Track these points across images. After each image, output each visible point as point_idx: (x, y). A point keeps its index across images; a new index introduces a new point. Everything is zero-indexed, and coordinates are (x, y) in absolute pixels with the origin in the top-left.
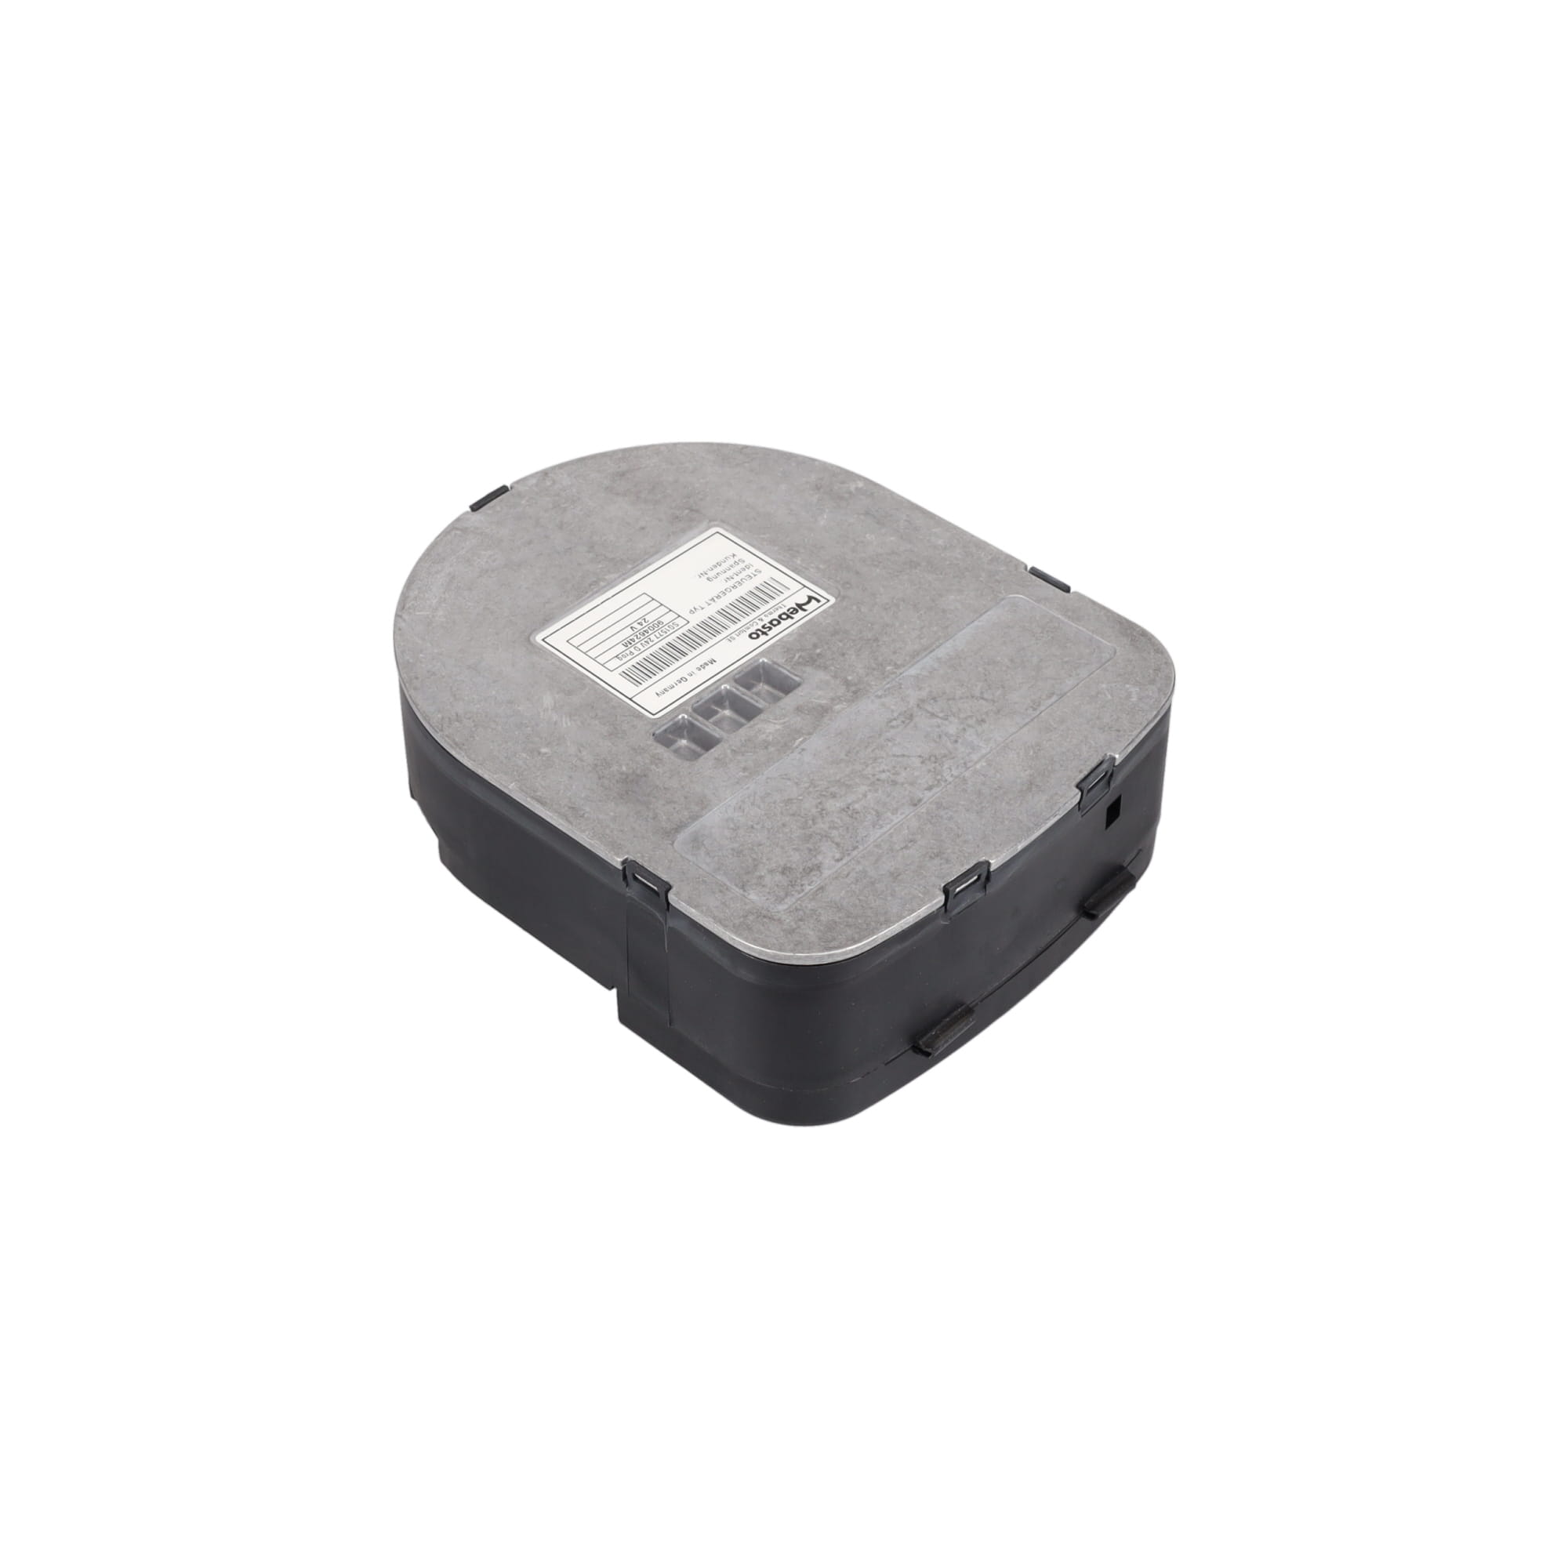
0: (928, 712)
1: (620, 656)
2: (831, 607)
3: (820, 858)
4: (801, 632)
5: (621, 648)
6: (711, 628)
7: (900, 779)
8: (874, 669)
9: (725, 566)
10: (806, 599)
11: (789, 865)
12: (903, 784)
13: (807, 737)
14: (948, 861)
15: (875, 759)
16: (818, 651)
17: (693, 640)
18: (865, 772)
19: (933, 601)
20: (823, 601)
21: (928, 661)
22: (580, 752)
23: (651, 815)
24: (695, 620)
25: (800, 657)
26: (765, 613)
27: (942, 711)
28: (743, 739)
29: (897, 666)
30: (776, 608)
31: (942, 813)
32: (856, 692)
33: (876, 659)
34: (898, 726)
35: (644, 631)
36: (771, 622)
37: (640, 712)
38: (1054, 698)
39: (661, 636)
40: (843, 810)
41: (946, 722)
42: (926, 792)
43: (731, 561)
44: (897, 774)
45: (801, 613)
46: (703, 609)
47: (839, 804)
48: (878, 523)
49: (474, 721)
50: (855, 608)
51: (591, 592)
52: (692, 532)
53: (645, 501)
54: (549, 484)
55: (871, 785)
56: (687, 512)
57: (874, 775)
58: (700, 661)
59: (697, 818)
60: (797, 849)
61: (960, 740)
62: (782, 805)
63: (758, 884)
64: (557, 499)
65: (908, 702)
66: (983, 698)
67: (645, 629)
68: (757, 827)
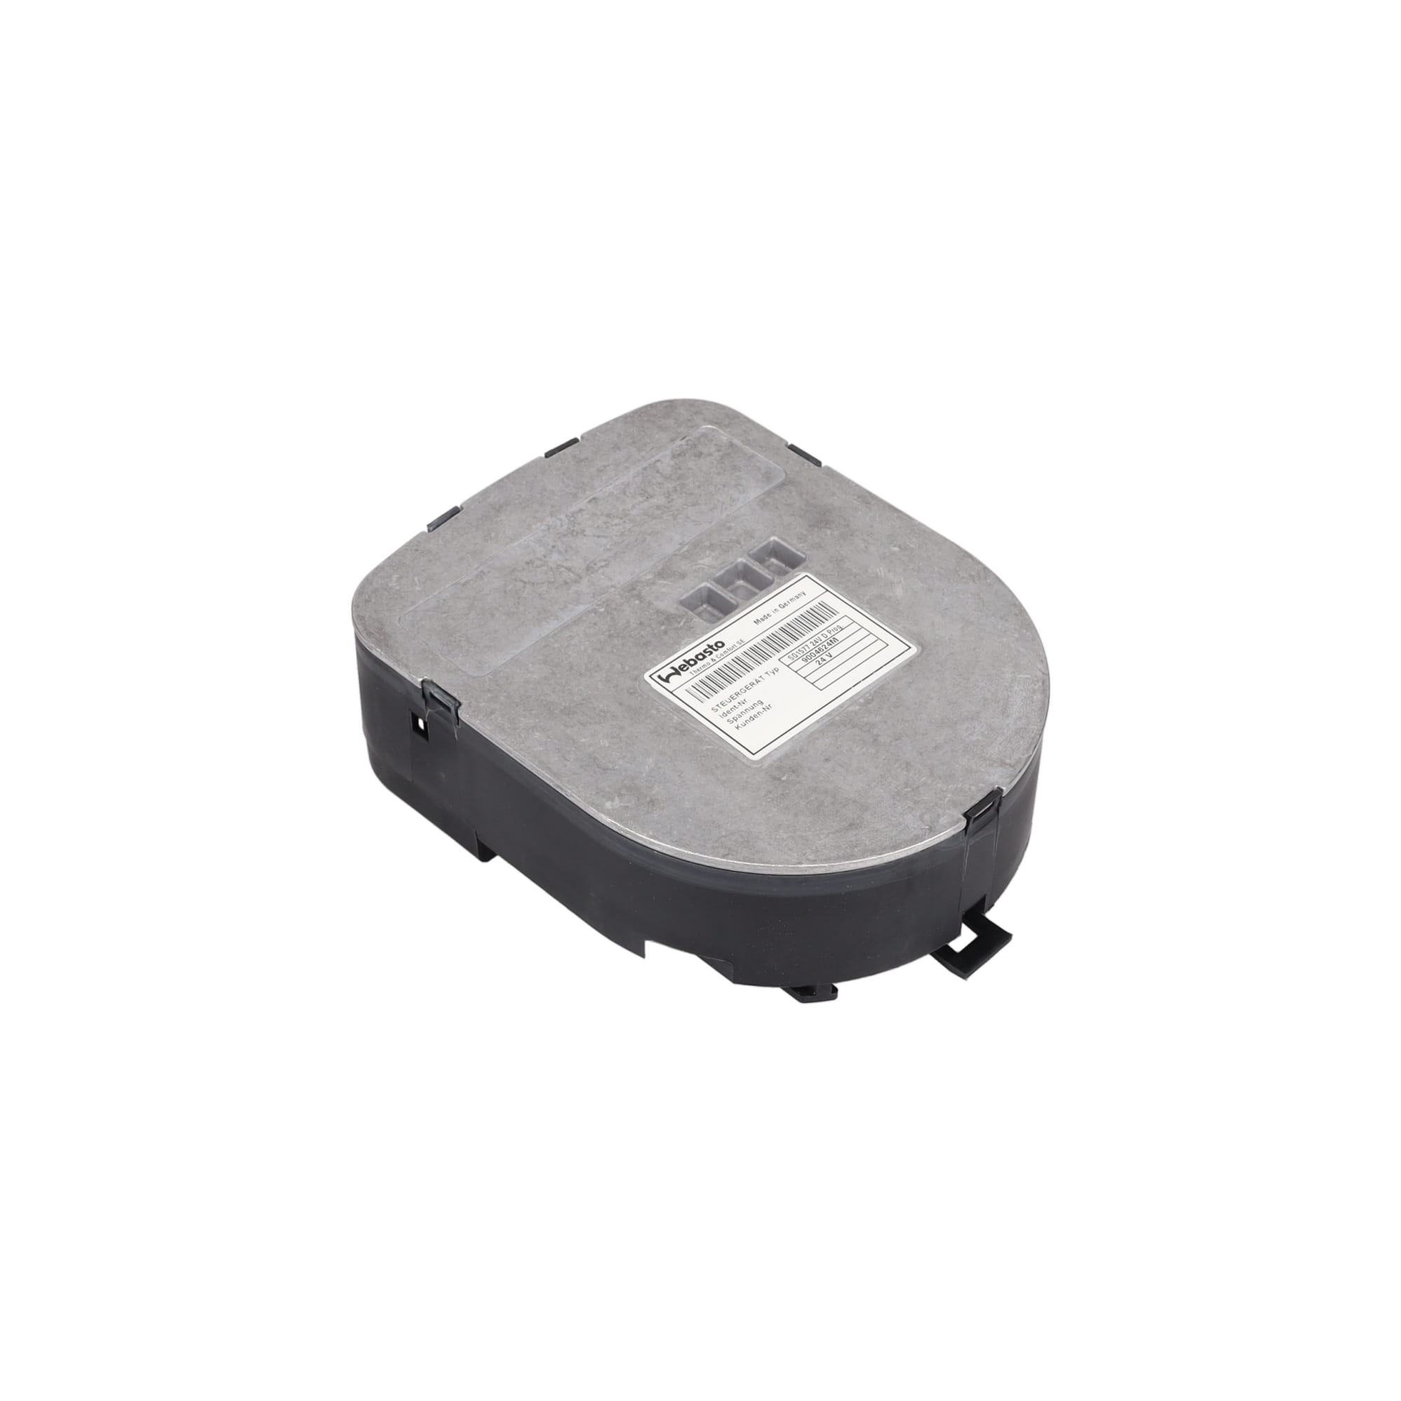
0: (573, 572)
1: (839, 630)
2: (648, 670)
3: (672, 463)
4: (677, 646)
5: (839, 637)
6: (759, 653)
7: (604, 519)
8: (615, 609)
9: (746, 717)
10: (671, 679)
11: (697, 458)
12: (602, 514)
13: (677, 552)
14: (573, 457)
15: (622, 534)
16: (663, 628)
17: (775, 643)
18: (631, 525)
19: (554, 673)
20: (655, 677)
21: (567, 617)
22: (866, 547)
23: (804, 496)
24: (772, 663)
25: (680, 623)
26: (709, 667)
27: (561, 572)
28: (731, 553)
29: (595, 611)
30: (699, 672)
31: (574, 491)
32: (632, 590)
33: (612, 618)
34: (600, 561)
35: (820, 653)
36: (704, 657)
37: (818, 578)
38: (463, 580)
39: (803, 647)
40: (651, 497)
41: (559, 563)
42: (584, 508)
43: (740, 721)
44: (606, 523)
45: (676, 665)
46: (767, 673)
47: (654, 501)
48: (595, 758)
49: (959, 575)
50: (627, 668)
51: (872, 692)
52: (778, 754)
53: (826, 792)
54: (926, 817)
55: (627, 515)
56: (784, 778)
57: (624, 522)
58: (767, 623)
59: (769, 493)
60: (690, 469)
61: (550, 548)
62: (700, 502)
63: (720, 446)
64: (916, 798)
65: (589, 581)
66: (524, 582)
67: (818, 655)
68: (721, 486)
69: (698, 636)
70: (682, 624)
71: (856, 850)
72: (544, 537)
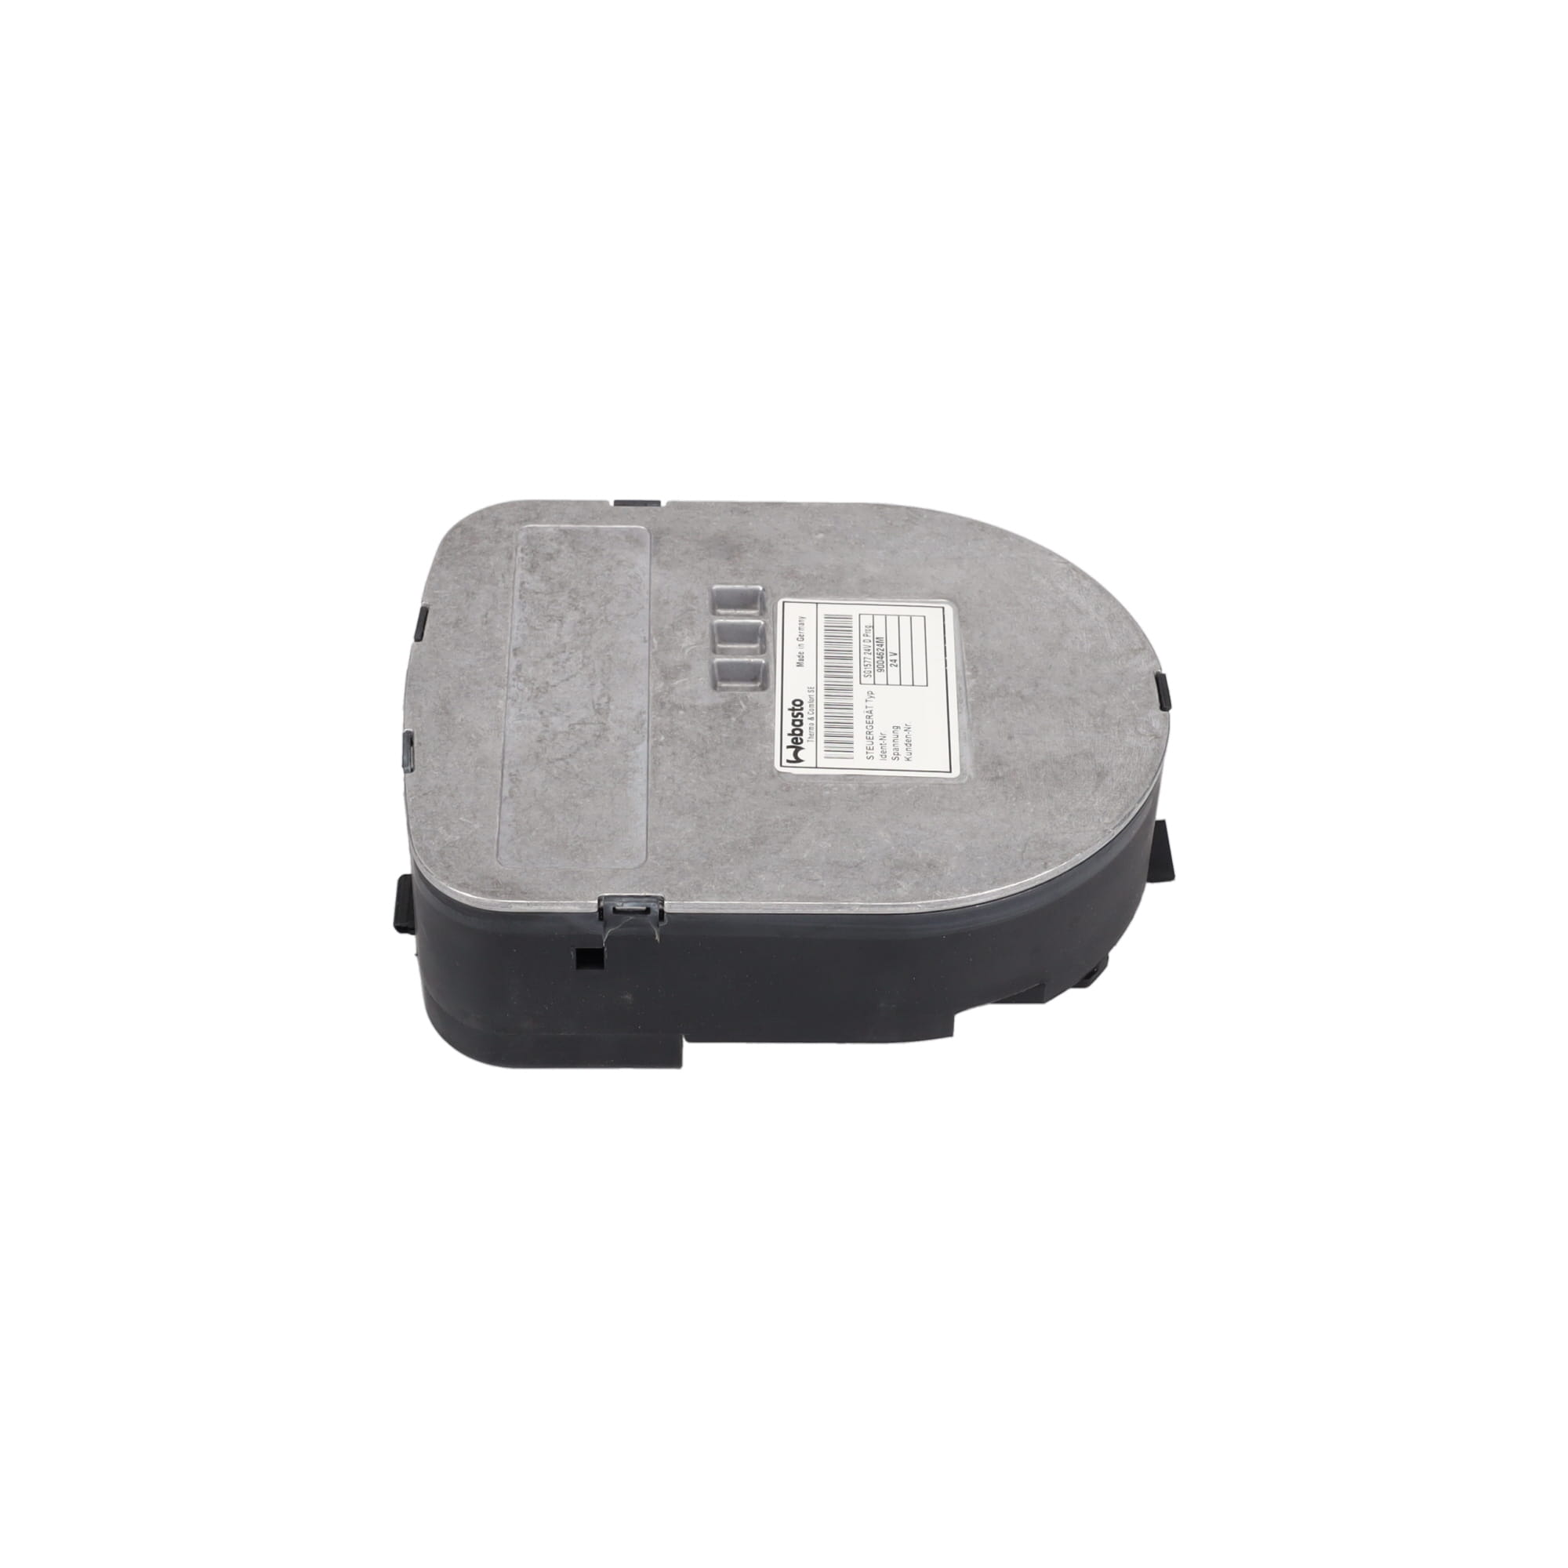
0: (590, 724)
1: (871, 628)
2: (772, 762)
3: (537, 577)
4: (767, 727)
5: (880, 632)
6: (838, 689)
8: (672, 730)
9: (902, 747)
10: (800, 755)
11: (552, 561)
12: (542, 659)
13: (653, 650)
14: (444, 624)
15: (584, 664)
16: (734, 719)
17: (837, 672)
18: (580, 652)
19: (700, 818)
21: (641, 764)
22: (796, 548)
23: (688, 538)
24: (859, 690)
25: (741, 707)
26: (815, 726)
27: (580, 730)
28: (696, 622)
29: (658, 744)
30: (814, 735)
31: (488, 654)
32: (662, 705)
33: (681, 739)
34: (599, 699)
35: (883, 657)
37: (796, 598)
38: (506, 793)
39: (865, 661)
40: (562, 617)
41: (566, 723)
42: (519, 663)
43: (903, 753)
44: (556, 664)
46: (867, 701)
47: (570, 619)
48: (836, 863)
49: (897, 526)
50: (754, 772)
51: (965, 659)
52: (969, 759)
53: (1044, 762)
54: (1141, 730)
55: (564, 646)
56: (1000, 774)
57: (571, 653)
58: (809, 660)
59: (654, 553)
60: (560, 574)
61: (539, 716)
62: (609, 596)
63: (557, 539)
64: (1113, 721)
65: (615, 722)
66: (562, 759)
67: (884, 659)
68: (607, 572)
69: (771, 707)
70: (744, 706)
71: (1129, 790)
72: (520, 710)
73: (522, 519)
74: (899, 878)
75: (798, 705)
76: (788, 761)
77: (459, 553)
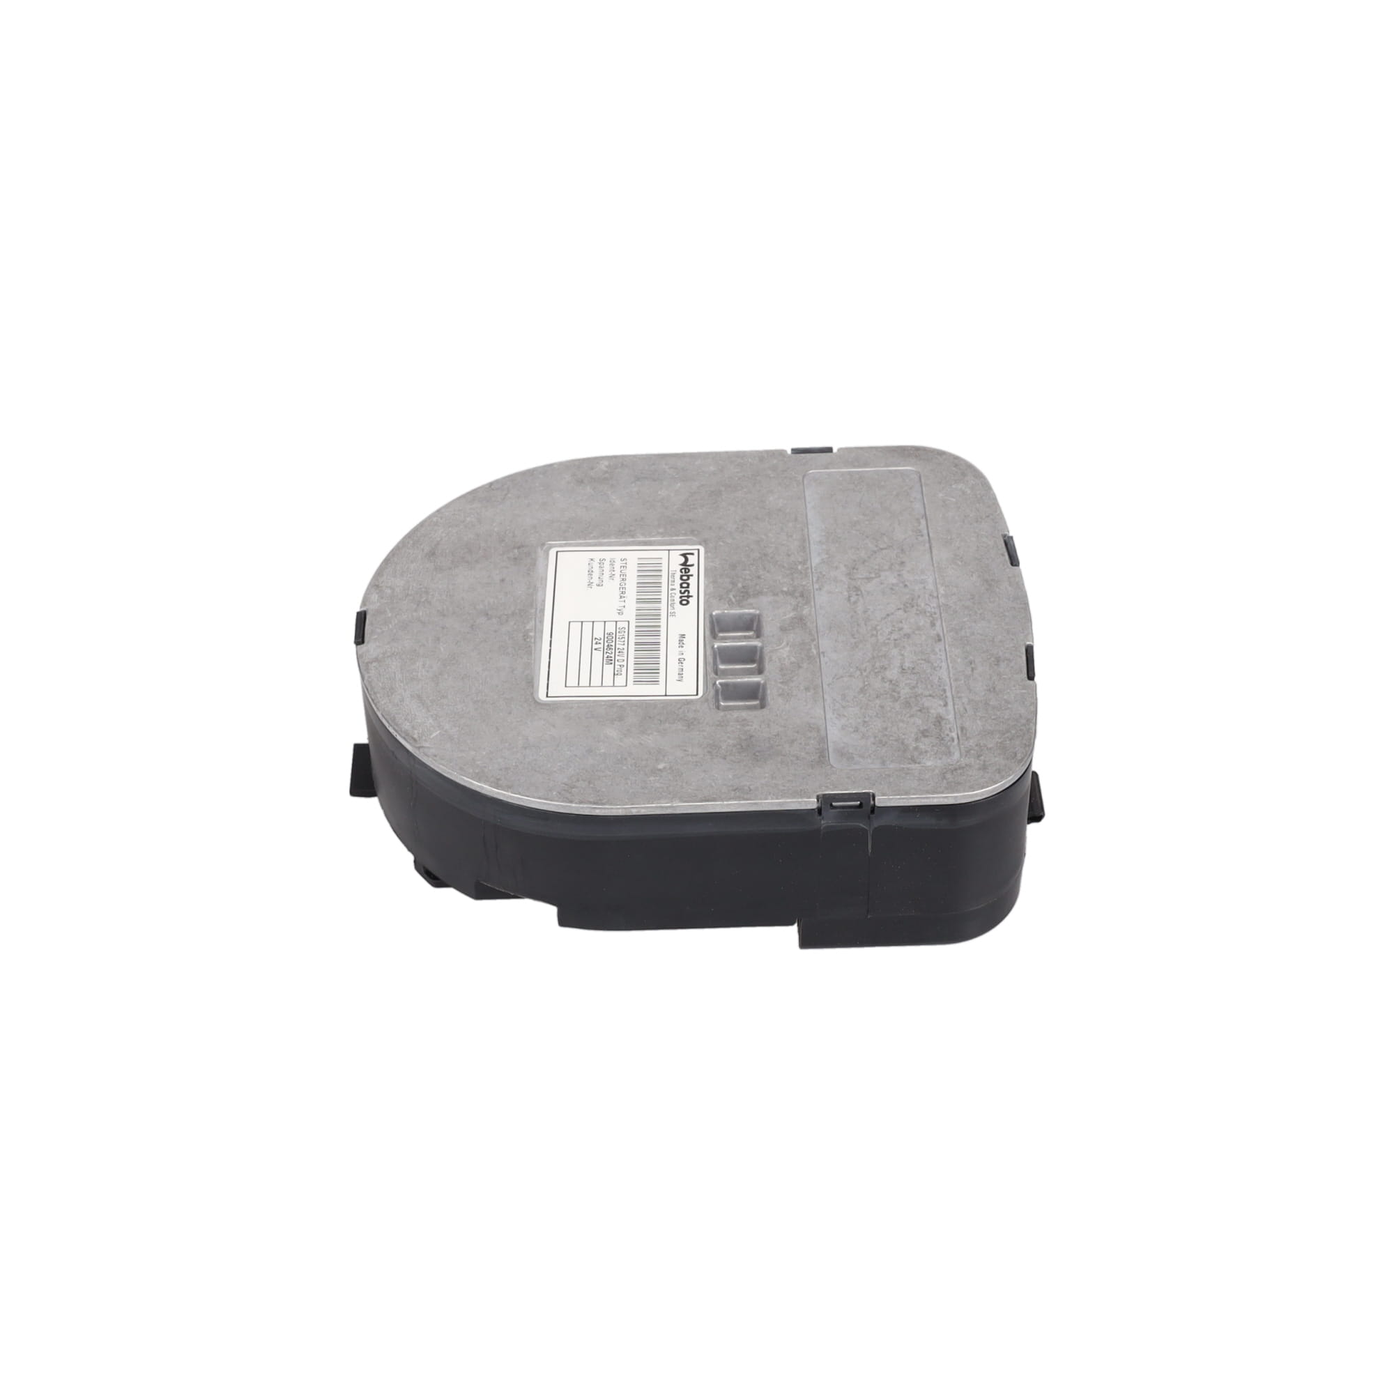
0: (863, 579)
1: (616, 673)
2: (706, 552)
3: (933, 711)
4: (711, 580)
5: (609, 669)
6: (649, 616)
8: (791, 574)
9: (596, 570)
10: (683, 560)
11: (921, 729)
12: (913, 633)
13: (815, 643)
14: (1009, 660)
15: (875, 629)
16: (740, 585)
17: (649, 631)
18: (881, 641)
19: (763, 508)
21: (815, 548)
22: (686, 751)
23: (792, 758)
24: (630, 613)
25: (734, 596)
26: (669, 587)
27: (870, 573)
28: (777, 673)
29: (804, 563)
30: (671, 576)
31: (963, 633)
32: (802, 595)
33: (784, 567)
34: (858, 600)
35: (607, 646)
37: (686, 700)
38: (923, 521)
39: (623, 642)
40: (902, 672)
41: (883, 578)
42: (934, 628)
43: (596, 564)
44: (901, 629)
46: (624, 607)
47: (895, 671)
48: (654, 481)
49: (584, 781)
50: (721, 543)
51: (533, 645)
52: (540, 562)
53: (477, 561)
54: (389, 591)
55: (896, 646)
56: (516, 551)
57: (889, 639)
58: (674, 641)
59: (824, 740)
60: (912, 716)
61: (907, 583)
62: (862, 695)
63: (921, 753)
64: (411, 598)
65: (841, 581)
66: (882, 549)
67: (606, 644)
68: (867, 719)
69: (707, 597)
70: (731, 597)
71: (411, 542)
72: (924, 588)
73: (959, 771)
74: (606, 472)
75: (685, 601)
76: (692, 554)
77: (1013, 732)
